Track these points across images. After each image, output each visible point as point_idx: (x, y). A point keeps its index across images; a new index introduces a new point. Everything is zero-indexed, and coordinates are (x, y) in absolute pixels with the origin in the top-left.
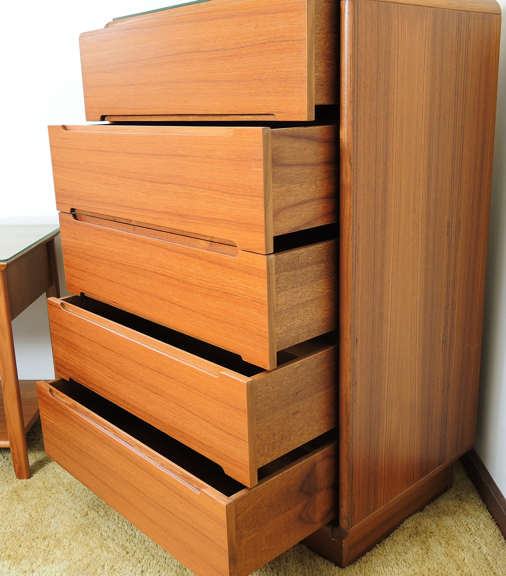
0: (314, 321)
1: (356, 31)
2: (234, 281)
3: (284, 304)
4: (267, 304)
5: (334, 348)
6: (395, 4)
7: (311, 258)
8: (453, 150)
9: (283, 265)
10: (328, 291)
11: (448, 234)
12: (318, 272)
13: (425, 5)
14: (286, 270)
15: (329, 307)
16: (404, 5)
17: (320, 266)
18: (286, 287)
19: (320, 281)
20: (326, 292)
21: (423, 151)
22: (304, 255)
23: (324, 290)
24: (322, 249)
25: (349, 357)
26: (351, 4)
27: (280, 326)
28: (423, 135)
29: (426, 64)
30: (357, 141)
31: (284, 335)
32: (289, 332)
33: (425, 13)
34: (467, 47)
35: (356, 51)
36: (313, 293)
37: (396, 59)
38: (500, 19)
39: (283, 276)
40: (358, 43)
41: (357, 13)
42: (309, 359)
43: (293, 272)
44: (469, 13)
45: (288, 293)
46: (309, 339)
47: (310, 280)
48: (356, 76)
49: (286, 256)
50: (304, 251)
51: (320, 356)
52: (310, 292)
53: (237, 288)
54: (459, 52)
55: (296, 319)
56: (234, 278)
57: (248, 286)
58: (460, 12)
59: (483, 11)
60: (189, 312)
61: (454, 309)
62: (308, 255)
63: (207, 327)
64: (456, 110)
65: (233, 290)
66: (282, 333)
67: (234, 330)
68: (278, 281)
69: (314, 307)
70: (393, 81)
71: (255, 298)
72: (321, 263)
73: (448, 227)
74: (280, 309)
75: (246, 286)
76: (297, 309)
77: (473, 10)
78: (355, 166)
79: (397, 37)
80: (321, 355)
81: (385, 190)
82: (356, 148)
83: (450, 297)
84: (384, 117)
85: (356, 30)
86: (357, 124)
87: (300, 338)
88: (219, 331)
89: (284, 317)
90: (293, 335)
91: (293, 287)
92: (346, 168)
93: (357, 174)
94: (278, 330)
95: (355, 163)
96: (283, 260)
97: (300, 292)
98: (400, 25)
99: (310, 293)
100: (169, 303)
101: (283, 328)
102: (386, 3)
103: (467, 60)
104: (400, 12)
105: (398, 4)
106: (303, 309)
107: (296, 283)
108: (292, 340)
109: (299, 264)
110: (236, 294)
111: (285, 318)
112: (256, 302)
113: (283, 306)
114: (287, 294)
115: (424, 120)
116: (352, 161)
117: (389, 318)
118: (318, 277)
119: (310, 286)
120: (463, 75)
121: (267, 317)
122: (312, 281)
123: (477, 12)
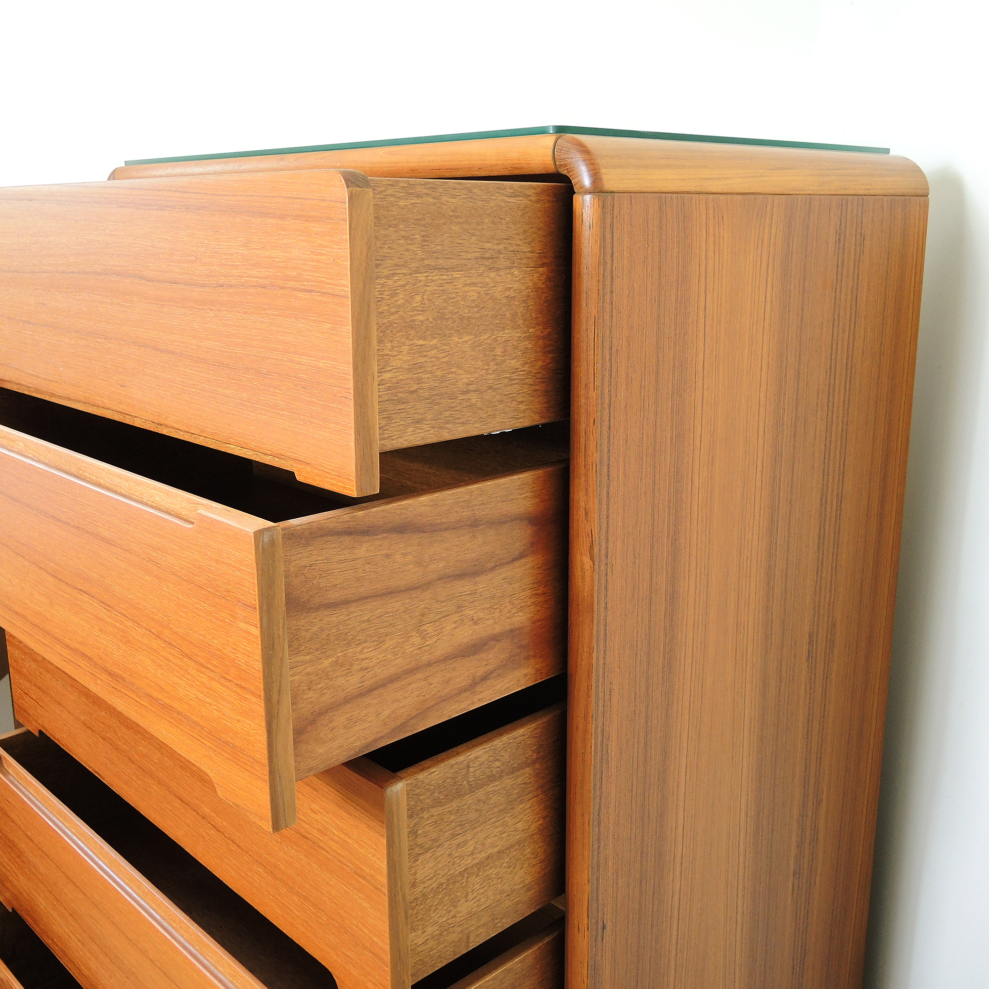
0: (505, 895)
1: (609, 265)
2: (318, 817)
3: (431, 878)
4: (386, 891)
5: (552, 940)
6: (701, 196)
7: (498, 764)
8: (823, 485)
9: (428, 794)
10: (541, 822)
11: (809, 657)
12: (515, 789)
13: (768, 190)
14: (438, 803)
15: (543, 857)
16: (721, 197)
17: (518, 777)
18: (435, 840)
19: (521, 806)
20: (534, 827)
21: (758, 499)
22: (482, 760)
23: (530, 823)
24: (526, 737)
25: (586, 965)
26: (596, 205)
27: (420, 928)
28: (759, 467)
29: (767, 315)
30: (608, 505)
31: (431, 943)
32: (445, 933)
33: (769, 208)
34: (856, 270)
35: (608, 310)
36: (504, 835)
37: (701, 313)
38: (926, 206)
39: (428, 819)
40: (612, 292)
41: (612, 225)
42: (493, 979)
43: (454, 805)
44: (863, 199)
45: (443, 851)
46: (494, 935)
47: (496, 810)
48: (608, 364)
49: (437, 773)
50: (481, 752)
51: (520, 965)
52: (495, 836)
53: (326, 835)
54: (839, 283)
55: (463, 901)
56: (320, 812)
57: (347, 839)
58: (843, 199)
59: (892, 192)
60: (233, 847)
61: (819, 802)
62: (491, 759)
63: (268, 892)
64: (831, 403)
65: (315, 833)
66: (427, 940)
67: (320, 920)
68: (416, 832)
69: (504, 865)
70: (694, 362)
71: (362, 869)
72: (524, 769)
73: (810, 642)
74: (421, 891)
75: (342, 836)
76: (464, 880)
77: (871, 192)
78: (603, 559)
79: (703, 267)
80: (521, 962)
81: (673, 597)
82: (604, 520)
83: (812, 780)
84: (671, 443)
85: (609, 262)
86: (609, 468)
87: (471, 940)
88: (292, 911)
89: (432, 906)
90: (454, 937)
91: (454, 836)
92: (582, 565)
93: (606, 575)
94: (415, 939)
95: (603, 552)
96: (429, 784)
97: (471, 843)
98: (711, 240)
99: (496, 838)
100: (195, 814)
101: (429, 930)
102: (679, 195)
103: (857, 297)
104: (711, 211)
105: (707, 196)
106: (477, 876)
107: (461, 825)
108: (452, 949)
109: (468, 782)
110: (322, 845)
111: (434, 908)
112: (364, 878)
113: (430, 882)
114: (439, 854)
115: (761, 434)
116: (596, 550)
117: (678, 860)
118: (515, 800)
119: (497, 824)
120: (847, 328)
121: (386, 919)
122: (501, 811)
123: (879, 195)
